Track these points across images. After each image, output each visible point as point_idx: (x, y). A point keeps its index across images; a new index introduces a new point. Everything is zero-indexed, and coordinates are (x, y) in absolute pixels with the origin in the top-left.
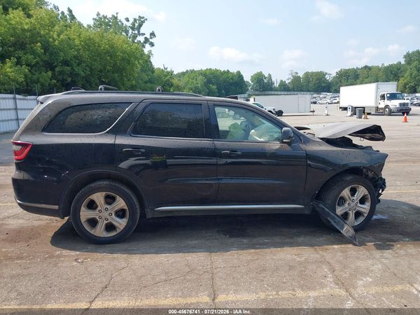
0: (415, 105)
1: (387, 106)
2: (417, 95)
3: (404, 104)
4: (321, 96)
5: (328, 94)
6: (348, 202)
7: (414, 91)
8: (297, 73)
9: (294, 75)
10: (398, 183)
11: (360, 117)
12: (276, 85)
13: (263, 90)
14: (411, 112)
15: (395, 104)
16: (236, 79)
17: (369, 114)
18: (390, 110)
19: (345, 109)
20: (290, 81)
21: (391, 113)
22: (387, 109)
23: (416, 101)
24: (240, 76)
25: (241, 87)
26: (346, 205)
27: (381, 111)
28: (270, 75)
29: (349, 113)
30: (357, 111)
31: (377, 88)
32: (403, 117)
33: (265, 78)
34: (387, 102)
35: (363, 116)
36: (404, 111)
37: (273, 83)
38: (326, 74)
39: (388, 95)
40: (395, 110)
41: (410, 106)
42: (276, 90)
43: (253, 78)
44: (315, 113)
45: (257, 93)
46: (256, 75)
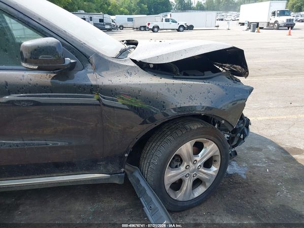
0: (299, 21)
1: (276, 22)
2: (301, 13)
3: (290, 20)
4: (228, 14)
5: (234, 12)
6: (185, 164)
7: (299, 9)
10: (271, 104)
11: (254, 31)
12: (194, 5)
14: (295, 27)
15: (282, 20)
17: (262, 28)
18: (279, 25)
19: (243, 24)
21: (279, 28)
22: (276, 24)
23: (300, 18)
26: (183, 168)
27: (271, 26)
29: (246, 27)
30: (252, 26)
31: (270, 6)
32: (288, 31)
34: (277, 18)
35: (256, 30)
36: (290, 26)
37: (191, 4)
39: (278, 12)
40: (282, 25)
41: (294, 22)
42: (194, 9)
44: (219, 28)
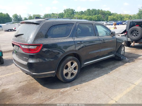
8: (30, 15)
9: (29, 15)
13: (18, 21)
16: (6, 16)
20: (28, 18)
24: (8, 15)
25: (9, 20)
28: (20, 15)
33: (18, 16)
38: (41, 15)
43: (13, 16)
45: (16, 22)
46: (14, 15)
